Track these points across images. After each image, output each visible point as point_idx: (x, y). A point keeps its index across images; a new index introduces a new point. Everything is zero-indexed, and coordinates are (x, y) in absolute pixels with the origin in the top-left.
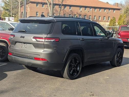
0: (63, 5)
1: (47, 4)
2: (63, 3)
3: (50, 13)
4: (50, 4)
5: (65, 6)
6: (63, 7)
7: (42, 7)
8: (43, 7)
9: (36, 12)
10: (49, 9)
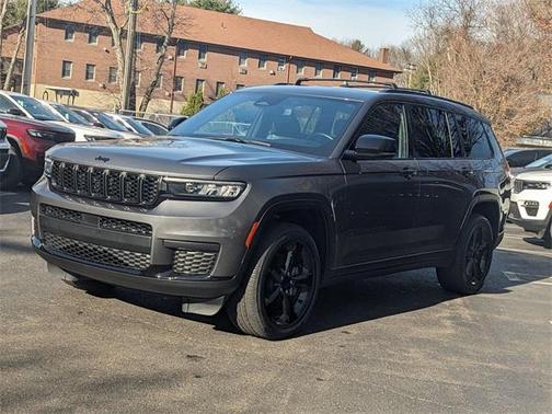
0: (173, 42)
1: (108, 32)
2: (173, 35)
3: (120, 68)
4: (123, 35)
5: (182, 45)
6: (172, 50)
7: (87, 44)
8: (93, 44)
9: (64, 62)
10: (119, 55)
